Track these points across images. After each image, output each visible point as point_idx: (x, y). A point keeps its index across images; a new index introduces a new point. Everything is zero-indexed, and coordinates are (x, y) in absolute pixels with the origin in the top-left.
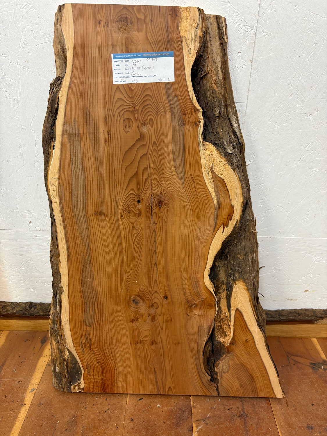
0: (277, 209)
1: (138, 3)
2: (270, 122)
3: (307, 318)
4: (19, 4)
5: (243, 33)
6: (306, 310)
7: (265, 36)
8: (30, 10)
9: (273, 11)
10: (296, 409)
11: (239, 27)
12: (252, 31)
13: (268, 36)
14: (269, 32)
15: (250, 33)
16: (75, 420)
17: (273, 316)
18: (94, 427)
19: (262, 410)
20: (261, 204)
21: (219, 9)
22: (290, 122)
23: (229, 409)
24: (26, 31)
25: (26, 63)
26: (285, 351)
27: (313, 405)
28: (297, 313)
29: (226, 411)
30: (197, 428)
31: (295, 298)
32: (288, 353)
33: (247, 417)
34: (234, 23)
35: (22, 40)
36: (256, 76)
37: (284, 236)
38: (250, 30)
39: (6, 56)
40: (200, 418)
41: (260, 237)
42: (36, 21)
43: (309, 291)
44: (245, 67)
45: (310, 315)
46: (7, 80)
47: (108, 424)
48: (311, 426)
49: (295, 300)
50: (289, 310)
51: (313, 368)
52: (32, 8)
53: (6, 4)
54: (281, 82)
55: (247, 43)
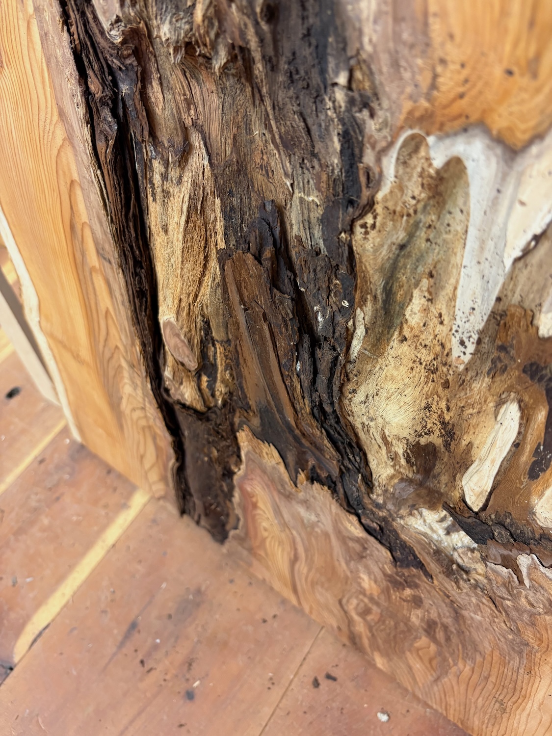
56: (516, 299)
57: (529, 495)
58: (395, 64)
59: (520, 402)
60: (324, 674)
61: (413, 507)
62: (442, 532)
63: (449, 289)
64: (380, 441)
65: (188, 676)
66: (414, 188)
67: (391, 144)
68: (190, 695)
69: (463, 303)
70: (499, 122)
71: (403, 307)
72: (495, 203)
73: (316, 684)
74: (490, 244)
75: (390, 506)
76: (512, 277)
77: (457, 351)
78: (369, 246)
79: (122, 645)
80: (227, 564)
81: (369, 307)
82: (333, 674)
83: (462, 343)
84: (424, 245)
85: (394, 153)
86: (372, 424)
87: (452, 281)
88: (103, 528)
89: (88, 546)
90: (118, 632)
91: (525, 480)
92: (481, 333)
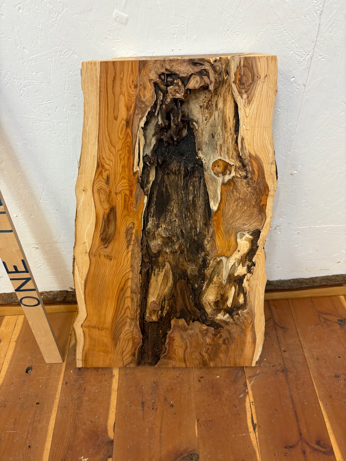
0: (319, 206)
1: (186, 39)
2: (319, 136)
3: (337, 282)
4: (58, 51)
5: (298, 59)
6: (337, 276)
7: (321, 59)
8: (72, 56)
9: (332, 34)
10: (326, 362)
11: (295, 53)
12: (308, 56)
13: (324, 59)
14: (326, 55)
15: (305, 58)
16: (156, 385)
17: (308, 283)
18: (172, 389)
19: (299, 365)
20: (303, 203)
21: (274, 38)
22: (339, 135)
23: (273, 366)
24: (69, 77)
25: (73, 106)
26: (316, 310)
27: (339, 357)
28: (328, 280)
29: (271, 367)
30: (250, 383)
31: (328, 268)
32: (320, 312)
33: (288, 371)
34: (290, 50)
35: (66, 86)
36: (308, 98)
37: (324, 225)
38: (306, 55)
39: (51, 102)
40: (251, 375)
41: (301, 227)
42: (79, 67)
43: (341, 262)
44: (297, 90)
45: (340, 280)
46: (55, 123)
47: (182, 386)
48: (338, 375)
49: (328, 269)
50: (322, 277)
51: (340, 324)
52: (73, 54)
53: (44, 52)
54: (334, 100)
55: (301, 68)
56: (231, 272)
57: (238, 299)
58: (212, 251)
59: (234, 286)
60: (200, 378)
61: (217, 315)
62: (222, 317)
63: (221, 274)
64: (208, 304)
65: (168, 402)
66: (215, 263)
67: (212, 259)
68: (172, 406)
69: (224, 275)
70: (226, 255)
71: (213, 279)
72: (227, 263)
73: (200, 381)
74: (227, 267)
75: (213, 317)
76: (230, 270)
77: (224, 282)
78: (208, 272)
79: (143, 410)
80: (157, 371)
81: (207, 281)
82: (202, 376)
83: (224, 281)
84: (216, 270)
85: (212, 260)
86: (207, 302)
87: (222, 273)
88: (110, 387)
89: (110, 395)
90: (140, 408)
91: (237, 297)
92: (227, 279)
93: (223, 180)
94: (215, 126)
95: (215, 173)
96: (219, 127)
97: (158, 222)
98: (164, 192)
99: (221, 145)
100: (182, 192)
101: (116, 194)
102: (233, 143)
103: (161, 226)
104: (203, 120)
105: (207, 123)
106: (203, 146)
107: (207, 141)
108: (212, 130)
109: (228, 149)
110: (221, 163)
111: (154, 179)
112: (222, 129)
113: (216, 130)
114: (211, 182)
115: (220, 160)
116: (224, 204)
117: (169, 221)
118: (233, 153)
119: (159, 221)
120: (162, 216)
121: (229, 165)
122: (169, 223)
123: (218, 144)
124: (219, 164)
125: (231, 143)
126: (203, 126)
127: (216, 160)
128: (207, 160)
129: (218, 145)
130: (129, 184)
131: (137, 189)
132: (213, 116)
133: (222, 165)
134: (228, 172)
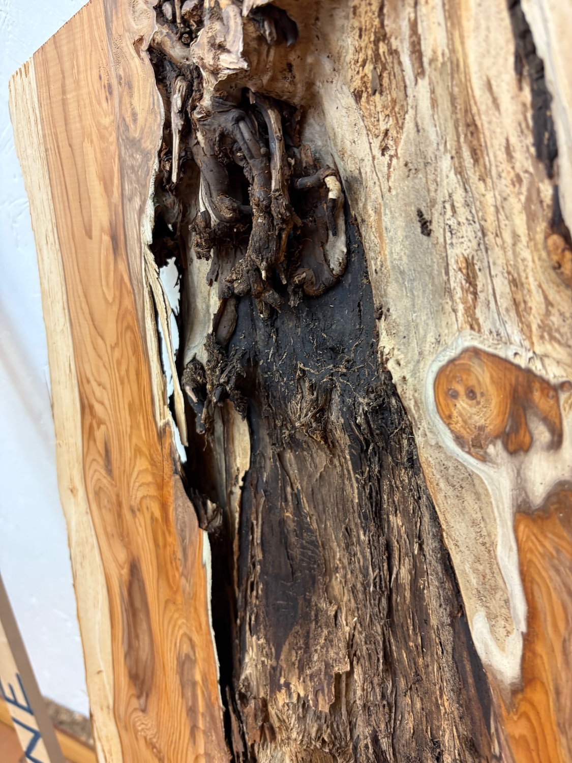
93: (520, 485)
94: (426, 164)
95: (459, 440)
96: (446, 164)
97: (274, 663)
98: (291, 525)
99: (469, 264)
100: (362, 537)
101: (133, 511)
102: (540, 237)
103: (287, 685)
104: (374, 158)
105: (389, 166)
106: (389, 290)
107: (400, 259)
108: (417, 191)
109: (515, 283)
110: (483, 376)
111: (248, 466)
112: (460, 171)
113: (432, 187)
114: (450, 492)
115: (476, 352)
116: (558, 648)
117: (320, 670)
118: (549, 303)
119: (278, 658)
120: (291, 638)
121: (537, 385)
122: (322, 676)
123: (452, 262)
124: (472, 382)
125: (524, 239)
126: (377, 188)
127: (451, 354)
128: (408, 362)
129: (453, 266)
130: (154, 474)
131: (176, 499)
132: (411, 112)
133: (491, 390)
134: (542, 435)
